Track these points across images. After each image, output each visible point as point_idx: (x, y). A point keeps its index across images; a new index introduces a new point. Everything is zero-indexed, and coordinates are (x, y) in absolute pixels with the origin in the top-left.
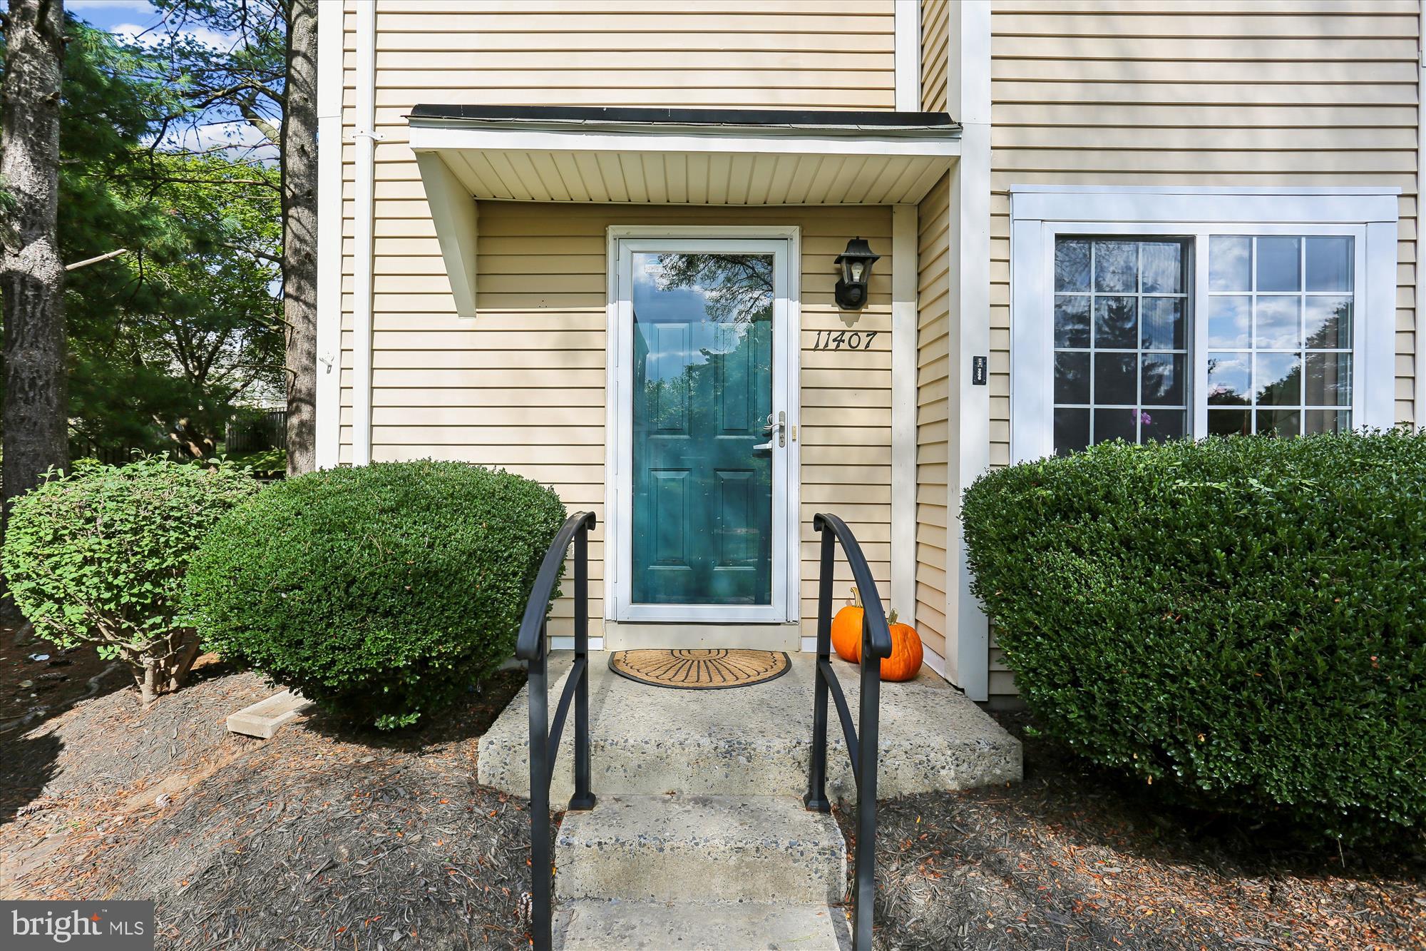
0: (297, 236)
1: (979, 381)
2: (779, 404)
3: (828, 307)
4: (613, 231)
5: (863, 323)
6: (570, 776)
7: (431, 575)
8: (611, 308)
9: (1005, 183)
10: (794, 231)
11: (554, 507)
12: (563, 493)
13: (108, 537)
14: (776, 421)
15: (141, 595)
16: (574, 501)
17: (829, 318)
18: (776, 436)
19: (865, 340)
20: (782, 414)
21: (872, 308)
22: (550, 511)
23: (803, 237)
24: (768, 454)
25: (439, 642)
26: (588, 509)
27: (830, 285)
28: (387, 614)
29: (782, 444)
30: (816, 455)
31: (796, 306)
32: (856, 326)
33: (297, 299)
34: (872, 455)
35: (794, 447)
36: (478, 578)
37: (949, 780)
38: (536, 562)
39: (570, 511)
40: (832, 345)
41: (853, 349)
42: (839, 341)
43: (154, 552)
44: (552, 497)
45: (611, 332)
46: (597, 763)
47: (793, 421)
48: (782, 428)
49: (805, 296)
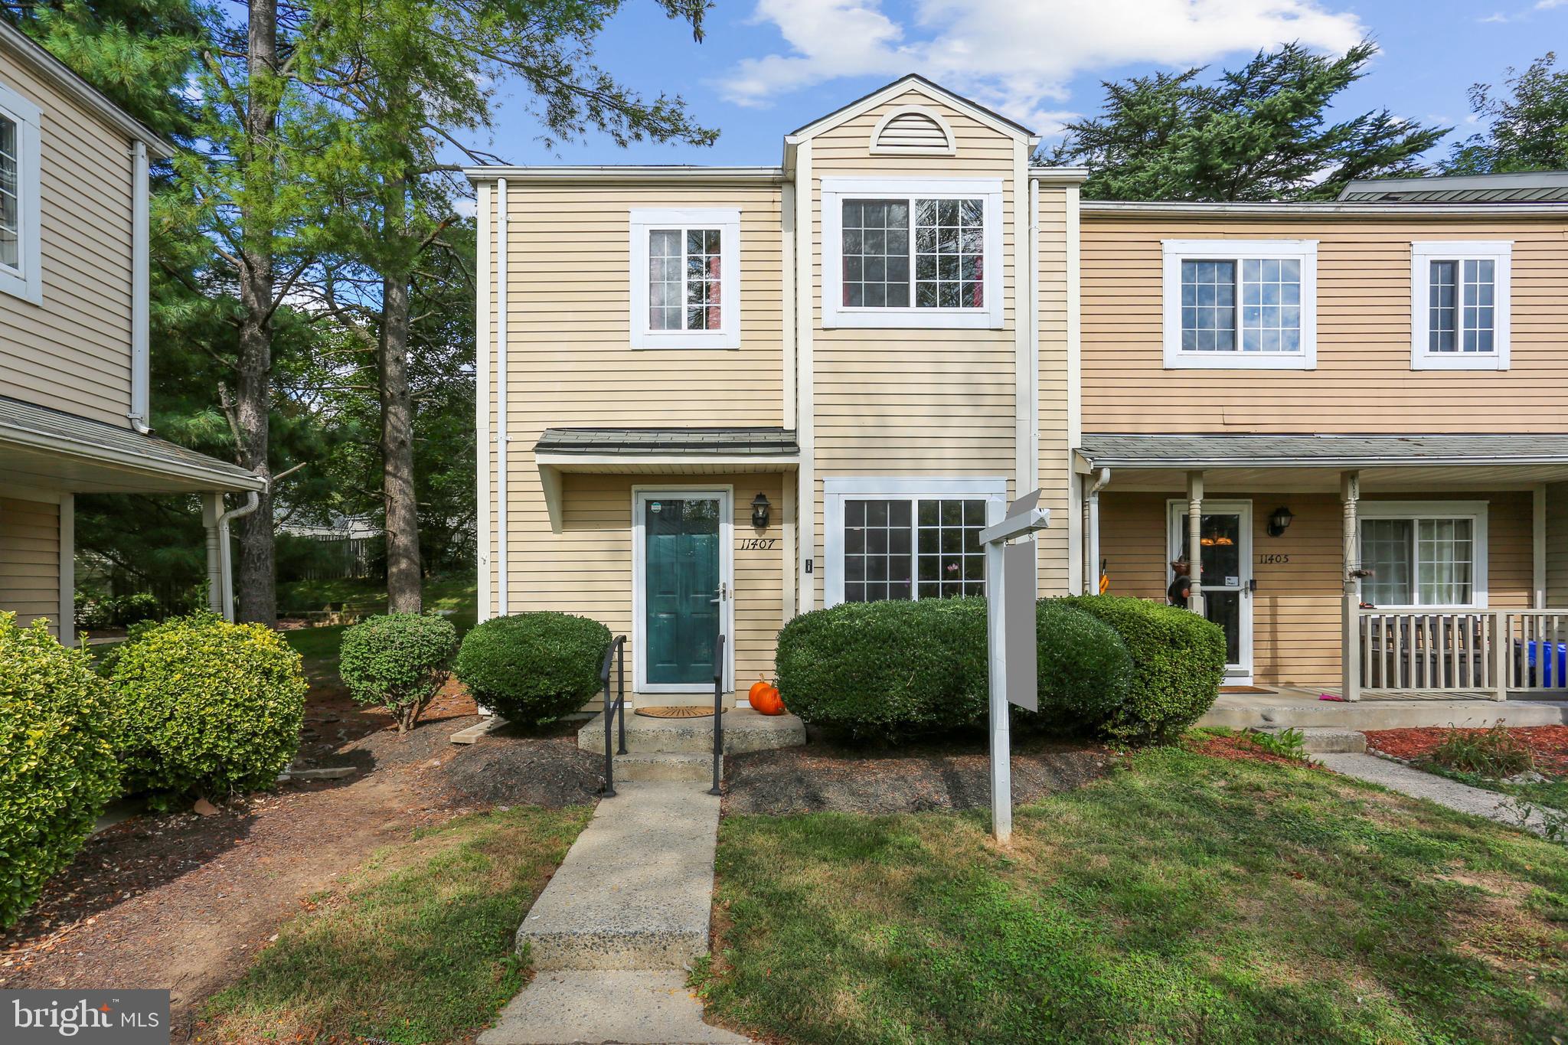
0: (395, 428)
1: (809, 570)
2: (723, 579)
3: (749, 527)
4: (634, 488)
5: (769, 534)
6: (618, 745)
7: (562, 660)
8: (634, 529)
9: (820, 475)
10: (730, 487)
11: (608, 634)
12: (611, 627)
13: (401, 649)
14: (721, 587)
15: (411, 677)
16: (616, 630)
17: (750, 533)
18: (721, 595)
19: (768, 544)
20: (724, 584)
21: (772, 527)
22: (606, 635)
23: (735, 490)
24: (718, 604)
25: (566, 686)
26: (623, 634)
27: (749, 515)
28: (547, 674)
29: (724, 599)
30: (742, 605)
31: (731, 527)
32: (763, 537)
33: (395, 476)
34: (774, 605)
35: (731, 601)
36: (580, 663)
37: (775, 744)
38: (601, 658)
39: (614, 636)
40: (751, 547)
41: (762, 549)
42: (754, 544)
43: (419, 657)
44: (605, 628)
45: (634, 541)
46: (628, 738)
47: (730, 588)
48: (724, 592)
49: (736, 521)
